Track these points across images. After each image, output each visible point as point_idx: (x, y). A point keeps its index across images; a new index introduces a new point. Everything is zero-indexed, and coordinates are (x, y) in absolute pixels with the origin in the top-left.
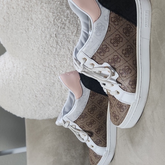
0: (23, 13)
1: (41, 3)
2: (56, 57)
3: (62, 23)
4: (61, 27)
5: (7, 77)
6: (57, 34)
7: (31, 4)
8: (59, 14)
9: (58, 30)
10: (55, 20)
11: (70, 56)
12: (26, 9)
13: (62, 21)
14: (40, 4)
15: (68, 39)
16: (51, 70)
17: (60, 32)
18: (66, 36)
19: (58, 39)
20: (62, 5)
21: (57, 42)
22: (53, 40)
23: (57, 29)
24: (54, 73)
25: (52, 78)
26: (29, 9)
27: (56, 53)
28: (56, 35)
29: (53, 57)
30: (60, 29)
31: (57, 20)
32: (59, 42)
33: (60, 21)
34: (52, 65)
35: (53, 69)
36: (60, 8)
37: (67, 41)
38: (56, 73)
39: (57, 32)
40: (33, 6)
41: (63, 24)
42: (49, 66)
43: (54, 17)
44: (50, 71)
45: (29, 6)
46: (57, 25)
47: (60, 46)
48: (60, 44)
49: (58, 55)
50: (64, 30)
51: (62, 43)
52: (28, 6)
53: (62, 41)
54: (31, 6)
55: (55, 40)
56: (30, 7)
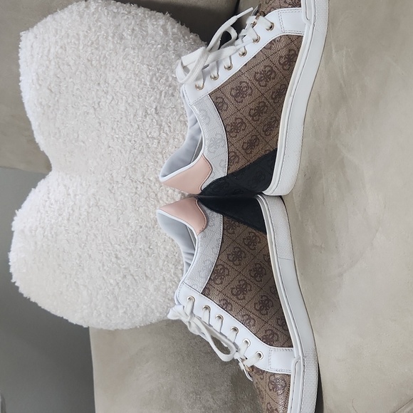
0: (88, 72)
1: (124, 50)
2: (159, 159)
3: (168, 84)
4: (166, 93)
5: (53, 221)
6: (158, 108)
7: (104, 52)
8: (162, 67)
9: (160, 99)
10: (154, 79)
12: (93, 62)
13: (167, 80)
14: (121, 50)
15: (181, 119)
16: (148, 189)
17: (165, 102)
18: (177, 111)
19: (162, 118)
20: (167, 50)
21: (161, 125)
22: (152, 120)
23: (158, 96)
24: (156, 195)
25: (151, 208)
26: (100, 62)
27: (159, 150)
28: (156, 109)
29: (153, 157)
30: (165, 97)
31: (157, 79)
32: (163, 124)
33: (163, 80)
34: (151, 179)
35: (154, 188)
36: (164, 56)
37: (181, 122)
38: (159, 195)
39: (158, 102)
40: (109, 55)
41: (170, 86)
42: (145, 179)
43: (151, 73)
44: (148, 192)
45: (100, 57)
46: (158, 89)
47: (167, 134)
48: (167, 129)
49: (161, 153)
50: (172, 98)
51: (169, 126)
52: (98, 57)
53: (170, 123)
54: (105, 57)
55: (154, 120)
56: (102, 58)
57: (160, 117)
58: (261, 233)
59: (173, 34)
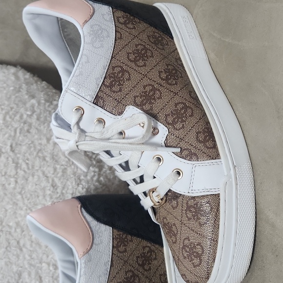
2: (18, 200)
3: (23, 121)
4: (21, 130)
6: (14, 145)
8: (15, 106)
9: (15, 136)
10: (8, 118)
11: (50, 190)
13: (21, 117)
15: (40, 154)
16: (8, 236)
17: (21, 138)
18: (35, 147)
19: (18, 155)
20: (19, 91)
21: (17, 163)
22: (8, 158)
23: (13, 134)
24: (18, 242)
25: (13, 259)
27: (18, 190)
28: (11, 146)
29: (12, 200)
30: (20, 133)
31: (10, 118)
32: (20, 161)
33: (18, 117)
34: (11, 224)
35: (15, 235)
36: (16, 97)
37: (39, 157)
38: (22, 243)
39: (13, 140)
41: (25, 123)
42: (4, 227)
43: (4, 112)
44: (8, 240)
46: (12, 127)
47: (25, 171)
48: (24, 166)
49: (20, 193)
50: (28, 135)
51: (27, 164)
53: (28, 159)
55: (10, 159)
57: (16, 154)
58: (157, 246)
59: (25, 79)
